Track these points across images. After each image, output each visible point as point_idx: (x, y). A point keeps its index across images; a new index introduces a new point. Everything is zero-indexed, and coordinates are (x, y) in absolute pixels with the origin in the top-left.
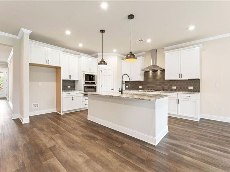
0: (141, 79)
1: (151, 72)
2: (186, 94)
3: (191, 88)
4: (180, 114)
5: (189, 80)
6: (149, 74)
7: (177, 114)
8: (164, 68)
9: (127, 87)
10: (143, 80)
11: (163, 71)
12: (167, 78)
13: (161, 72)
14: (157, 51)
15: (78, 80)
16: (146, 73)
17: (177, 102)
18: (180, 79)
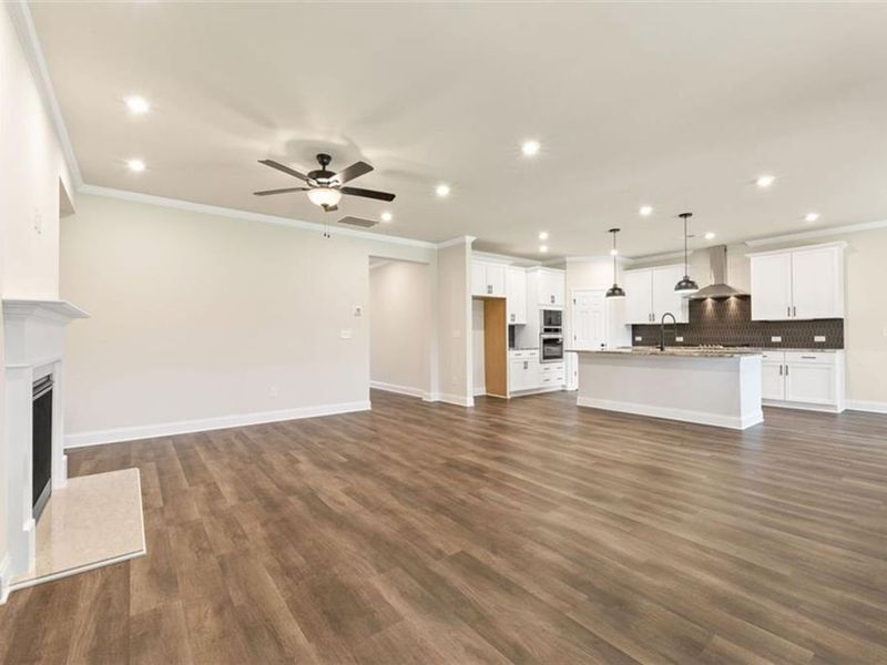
0: (682, 317)
1: (709, 302)
2: (807, 353)
3: (820, 339)
4: (790, 398)
5: (815, 320)
6: (705, 306)
7: (782, 398)
8: (747, 293)
9: (639, 339)
10: (687, 322)
11: (745, 299)
12: (756, 316)
13: (739, 301)
14: (726, 250)
15: (523, 325)
16: (695, 305)
17: (784, 370)
18: (790, 318)
